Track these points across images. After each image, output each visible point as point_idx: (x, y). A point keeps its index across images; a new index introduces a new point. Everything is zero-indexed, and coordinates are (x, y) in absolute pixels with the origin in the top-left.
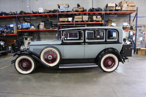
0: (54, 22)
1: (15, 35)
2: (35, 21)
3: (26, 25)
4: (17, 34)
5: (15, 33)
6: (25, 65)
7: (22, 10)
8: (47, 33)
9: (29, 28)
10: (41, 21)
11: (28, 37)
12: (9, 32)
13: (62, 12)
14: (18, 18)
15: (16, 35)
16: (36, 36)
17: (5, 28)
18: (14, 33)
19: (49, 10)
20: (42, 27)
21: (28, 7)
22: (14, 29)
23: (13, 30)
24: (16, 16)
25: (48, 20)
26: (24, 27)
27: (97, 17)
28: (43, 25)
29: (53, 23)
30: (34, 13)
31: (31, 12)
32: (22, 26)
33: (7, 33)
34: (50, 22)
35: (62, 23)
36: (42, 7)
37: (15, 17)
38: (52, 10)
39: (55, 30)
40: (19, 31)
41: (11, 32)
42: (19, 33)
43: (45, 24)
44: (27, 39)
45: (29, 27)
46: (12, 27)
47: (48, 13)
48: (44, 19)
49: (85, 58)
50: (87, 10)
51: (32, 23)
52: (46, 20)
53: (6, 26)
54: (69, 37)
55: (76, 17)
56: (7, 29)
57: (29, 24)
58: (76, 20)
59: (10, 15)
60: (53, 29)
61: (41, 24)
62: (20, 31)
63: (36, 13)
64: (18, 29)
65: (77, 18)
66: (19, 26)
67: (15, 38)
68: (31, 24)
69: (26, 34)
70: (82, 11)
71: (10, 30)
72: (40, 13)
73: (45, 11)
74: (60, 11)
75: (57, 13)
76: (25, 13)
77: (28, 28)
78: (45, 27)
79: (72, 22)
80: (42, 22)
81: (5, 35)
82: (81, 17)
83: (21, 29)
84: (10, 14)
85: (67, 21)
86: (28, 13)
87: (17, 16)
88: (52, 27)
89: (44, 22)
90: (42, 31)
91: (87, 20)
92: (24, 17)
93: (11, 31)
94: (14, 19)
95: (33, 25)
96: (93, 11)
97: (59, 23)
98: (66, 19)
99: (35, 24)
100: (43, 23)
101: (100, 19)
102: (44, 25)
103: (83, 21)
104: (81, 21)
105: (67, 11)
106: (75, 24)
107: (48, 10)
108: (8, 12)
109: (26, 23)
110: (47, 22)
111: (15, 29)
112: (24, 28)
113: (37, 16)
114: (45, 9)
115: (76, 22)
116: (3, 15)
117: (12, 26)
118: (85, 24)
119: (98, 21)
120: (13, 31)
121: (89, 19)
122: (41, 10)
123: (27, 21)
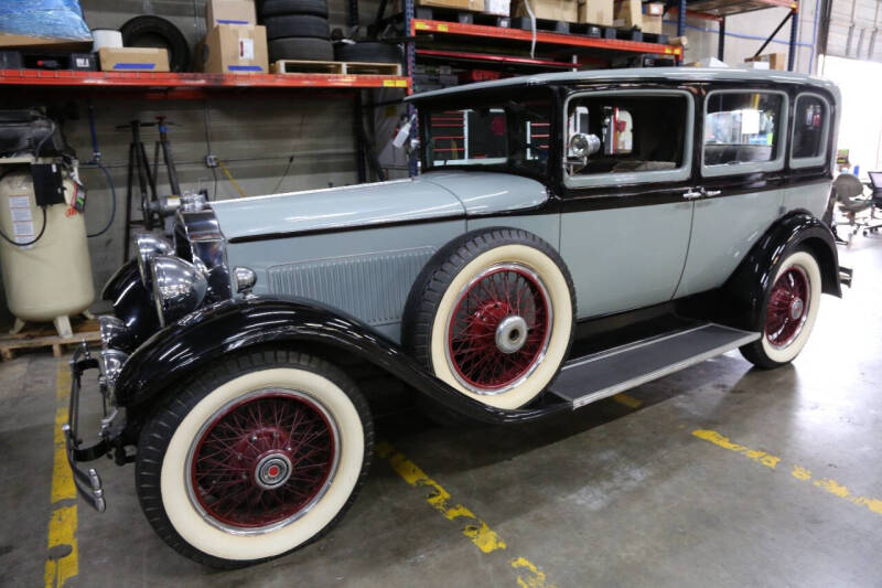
8: (216, 121)
20: (249, 46)
27: (645, 9)
39: (388, 83)
45: (81, 32)
54: (471, 156)
58: (541, 10)
79: (515, 24)
91: (608, 21)
97: (422, 26)
100: (246, 10)
102: (252, 24)
103: (585, 30)
104: (572, 29)
115: (544, 25)
118: (570, 50)
119: (653, 38)
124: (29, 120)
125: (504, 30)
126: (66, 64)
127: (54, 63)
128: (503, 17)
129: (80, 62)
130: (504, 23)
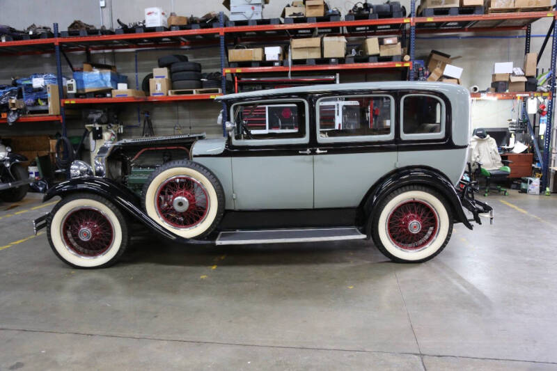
0: (209, 64)
1: (51, 118)
2: (133, 64)
3: (95, 79)
4: (61, 118)
5: (51, 113)
6: (86, 232)
7: (77, 19)
8: (182, 111)
9: (110, 91)
10: (156, 62)
11: (104, 127)
12: (30, 109)
13: (238, 23)
14: (65, 49)
15: (55, 118)
16: (135, 123)
17: (12, 93)
18: (47, 111)
19: (189, 16)
20: (159, 86)
21: (102, 4)
22: (49, 95)
23: (46, 100)
24: (56, 41)
25: (185, 59)
26: (89, 88)
27: (381, 42)
28: (164, 80)
29: (203, 71)
30: (126, 29)
31: (116, 26)
32: (80, 82)
33: (19, 111)
34: (191, 67)
35: (239, 70)
36: (157, 6)
37: (49, 48)
38: (200, 15)
39: (212, 97)
40: (67, 102)
41: (37, 108)
42: (68, 112)
43: (171, 74)
44: (101, 138)
45: (109, 86)
46: (40, 90)
47: (182, 28)
48: (167, 54)
49: (316, 206)
50: (339, 15)
51: (119, 68)
52: (177, 60)
53: (15, 84)
54: (270, 128)
55: (296, 43)
56: (20, 96)
57: (107, 75)
58: (294, 55)
59: (33, 37)
60: (205, 96)
61: (155, 75)
62: (73, 102)
63: (133, 30)
64: (63, 94)
65: (302, 49)
66: (66, 82)
67: (54, 133)
68: (118, 75)
69: (96, 116)
70: (319, 19)
71: (30, 101)
72: (153, 30)
73: (169, 20)
74: (233, 18)
75: (220, 30)
76: (92, 32)
77: (102, 93)
78: (172, 84)
79: (282, 64)
80: (161, 66)
81: (12, 119)
82: (315, 41)
83: (77, 96)
84: (31, 33)
85: (260, 59)
86: (104, 32)
87: (61, 44)
88: (201, 85)
89: (168, 66)
90: (162, 104)
91: (342, 55)
92: (88, 46)
93: (36, 103)
94: (48, 55)
95: (125, 80)
96: (366, 17)
97: (228, 71)
98: (255, 54)
99: (131, 75)
100: (164, 72)
101: (398, 50)
102: (167, 77)
103: (326, 61)
104: (318, 62)
105: (259, 17)
106: (294, 73)
107: (181, 18)
108: (20, 26)
109: (97, 72)
110: (181, 66)
111: (52, 95)
112: (87, 91)
113: (141, 40)
114: (171, 14)
115: (295, 62)
116: (4, 41)
117: (38, 82)
118: (333, 72)
119: (388, 59)
120: (43, 104)
121: (348, 51)
122: (155, 19)
123: (102, 61)
124: (96, 113)
125: (277, 67)
126: (104, 96)
127: (100, 96)
128: (276, 61)
129: (108, 95)
130: (277, 64)
